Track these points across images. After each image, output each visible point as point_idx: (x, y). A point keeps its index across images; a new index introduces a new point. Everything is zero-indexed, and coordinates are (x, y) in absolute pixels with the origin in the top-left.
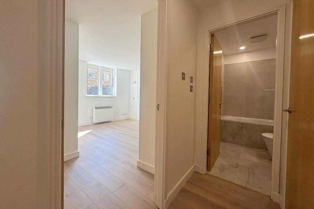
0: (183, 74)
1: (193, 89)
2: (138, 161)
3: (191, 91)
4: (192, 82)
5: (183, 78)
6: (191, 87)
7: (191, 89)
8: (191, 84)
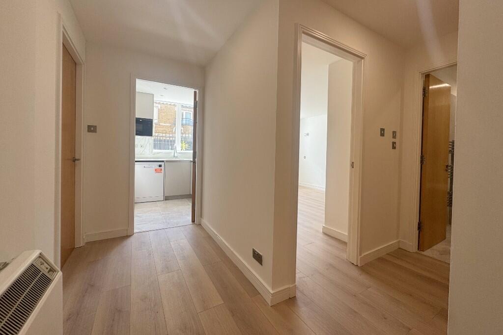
0: (382, 130)
1: (397, 145)
2: (323, 227)
3: (394, 148)
4: (394, 137)
5: (382, 135)
6: (394, 143)
7: (393, 145)
8: (394, 140)
